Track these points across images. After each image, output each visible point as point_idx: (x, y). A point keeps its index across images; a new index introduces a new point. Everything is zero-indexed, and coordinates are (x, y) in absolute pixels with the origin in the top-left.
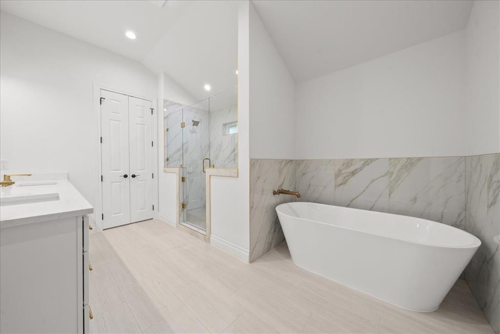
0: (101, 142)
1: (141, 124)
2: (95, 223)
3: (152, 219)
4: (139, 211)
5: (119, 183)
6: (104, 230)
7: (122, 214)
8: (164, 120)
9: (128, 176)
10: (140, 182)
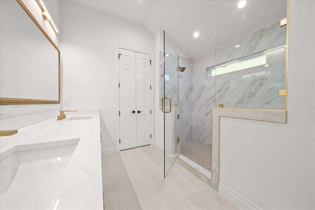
0: (119, 87)
1: (143, 73)
2: (115, 146)
3: (150, 145)
4: (142, 138)
5: (129, 117)
6: (120, 151)
7: (131, 140)
8: (160, 67)
9: (135, 112)
10: (142, 117)
